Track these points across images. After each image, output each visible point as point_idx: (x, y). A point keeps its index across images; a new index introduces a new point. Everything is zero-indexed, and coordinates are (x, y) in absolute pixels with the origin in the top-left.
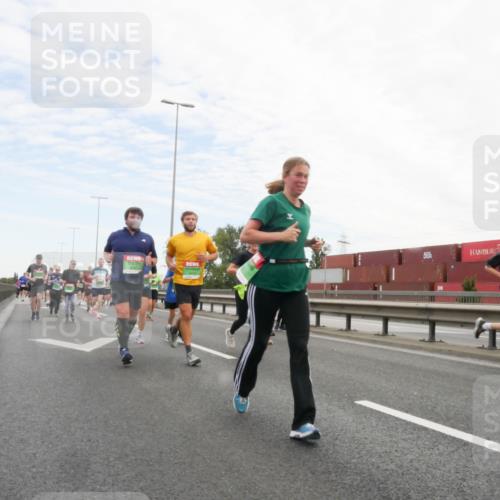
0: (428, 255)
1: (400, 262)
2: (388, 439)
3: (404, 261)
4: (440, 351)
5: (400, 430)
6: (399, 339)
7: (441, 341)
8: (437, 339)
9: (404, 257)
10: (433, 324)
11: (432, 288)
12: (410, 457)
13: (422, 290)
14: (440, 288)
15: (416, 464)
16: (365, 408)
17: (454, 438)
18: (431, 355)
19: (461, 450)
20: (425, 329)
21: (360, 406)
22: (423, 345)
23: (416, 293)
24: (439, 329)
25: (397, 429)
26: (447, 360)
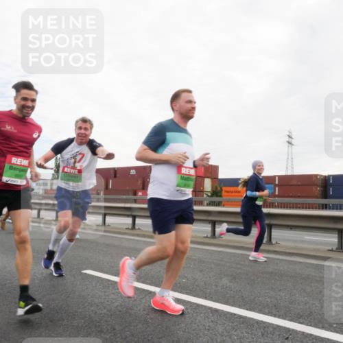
0: (133, 172)
1: (115, 176)
2: (103, 294)
3: (118, 175)
4: (138, 235)
5: (111, 288)
6: (112, 228)
7: (139, 229)
8: (137, 227)
9: (118, 172)
10: (134, 218)
11: (135, 194)
12: (116, 304)
13: (129, 195)
14: (140, 194)
15: (119, 308)
16: (89, 275)
17: (144, 290)
18: (132, 238)
19: (147, 297)
20: (129, 221)
21: (86, 274)
22: (127, 231)
23: (124, 197)
24: (138, 221)
25: (109, 287)
26: (141, 241)
